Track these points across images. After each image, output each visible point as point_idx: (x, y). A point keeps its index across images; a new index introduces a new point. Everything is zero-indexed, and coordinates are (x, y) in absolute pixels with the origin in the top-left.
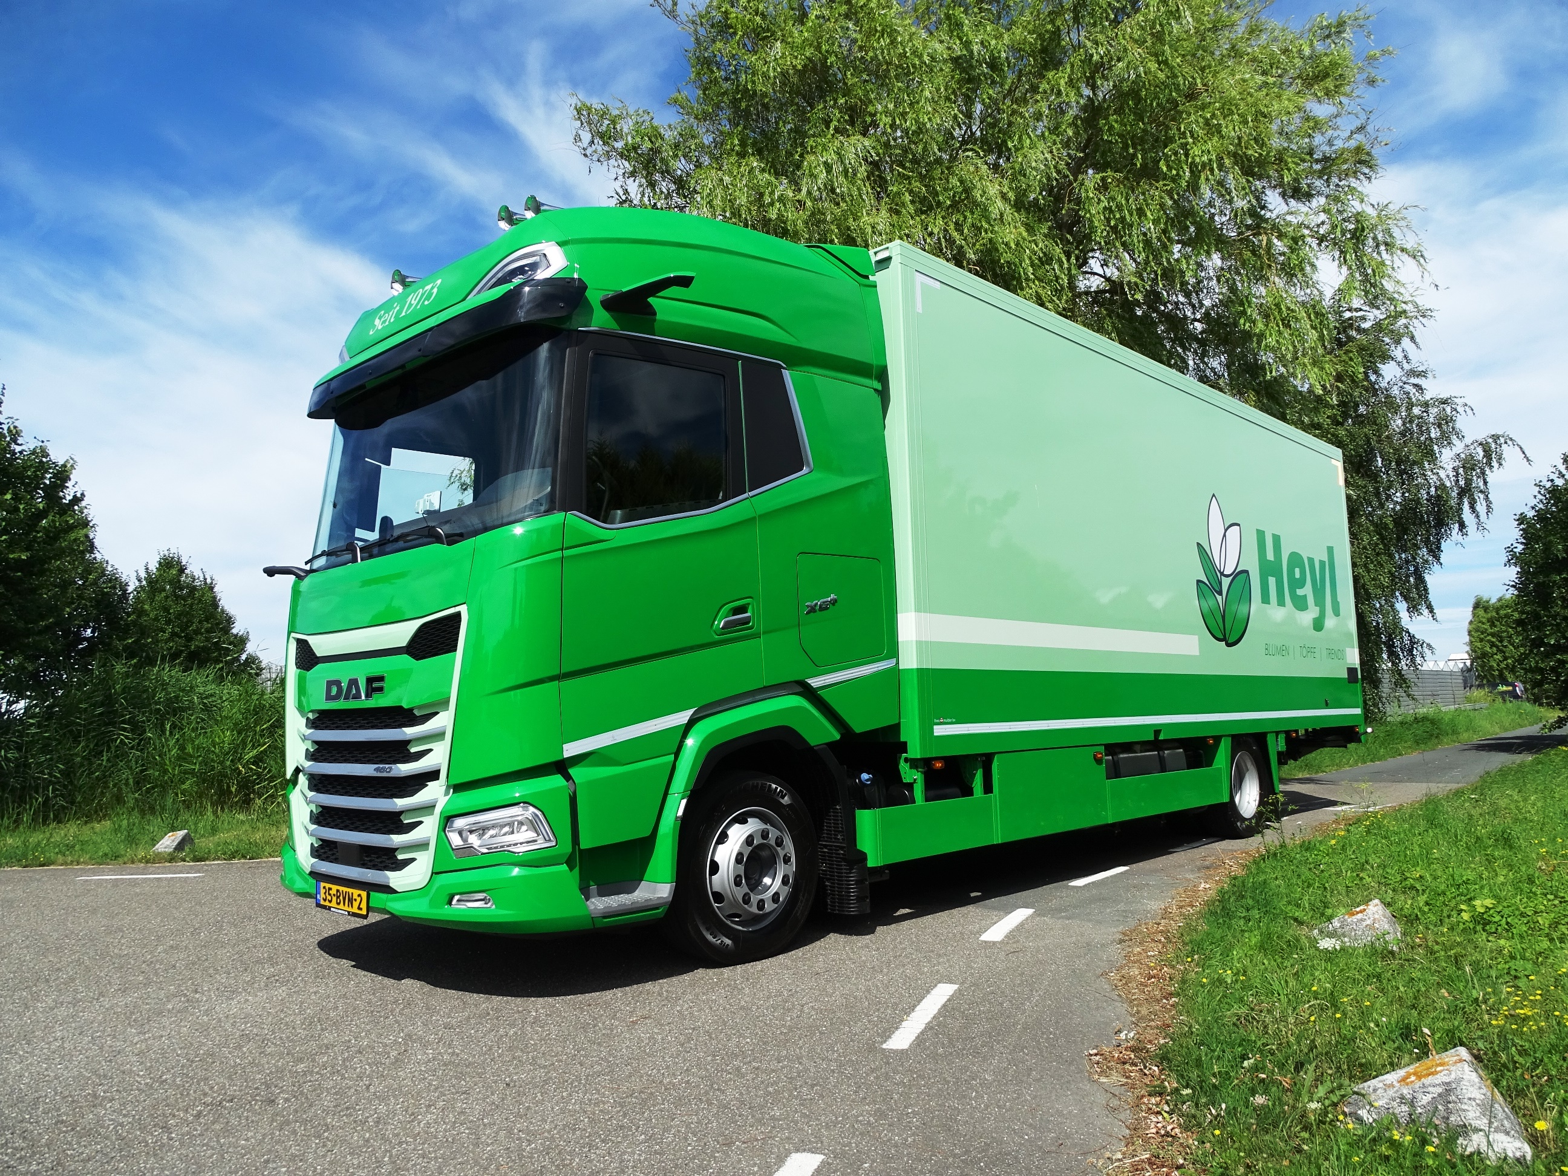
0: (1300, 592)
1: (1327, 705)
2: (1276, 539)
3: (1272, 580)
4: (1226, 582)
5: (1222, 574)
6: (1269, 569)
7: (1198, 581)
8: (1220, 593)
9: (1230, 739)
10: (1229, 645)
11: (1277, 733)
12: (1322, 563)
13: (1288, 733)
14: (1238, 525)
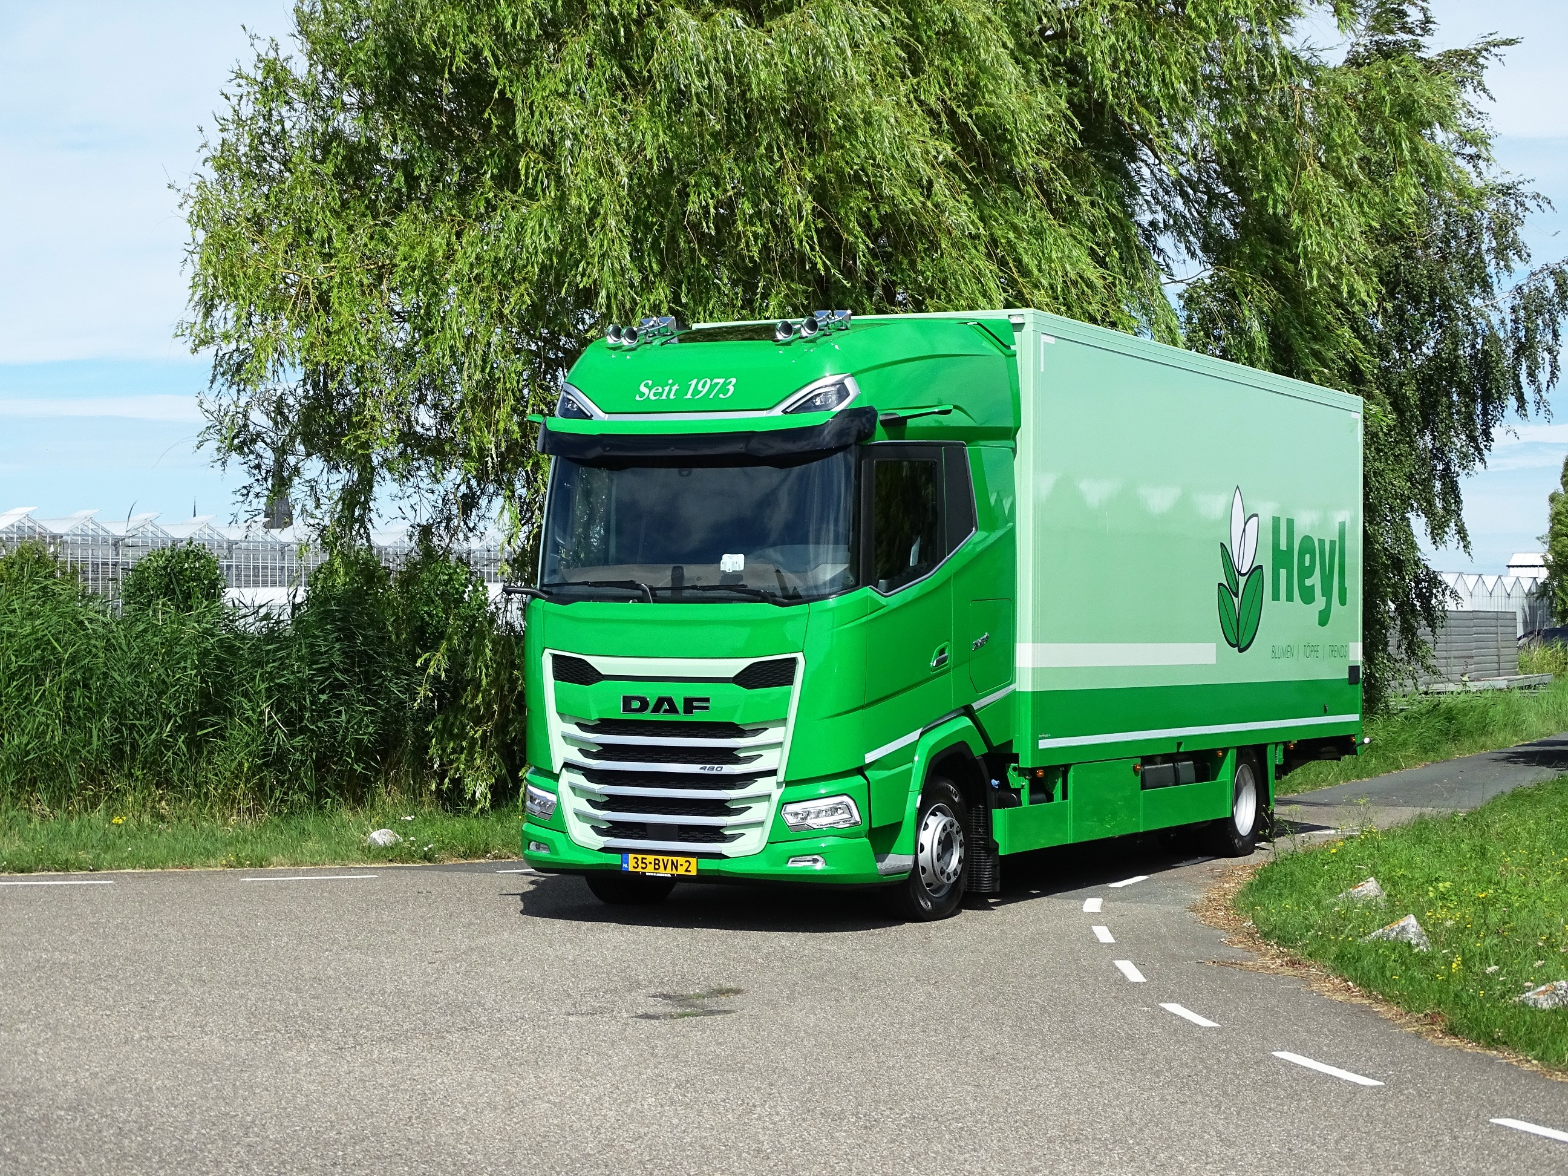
0: (1308, 582)
1: (1325, 712)
2: (1290, 523)
3: (1283, 572)
4: (1242, 580)
5: (1240, 574)
6: (1281, 558)
7: (1220, 585)
8: (1237, 596)
9: (1235, 751)
10: (1241, 650)
11: (1277, 744)
12: (1332, 543)
13: (1286, 744)
14: (1256, 515)
